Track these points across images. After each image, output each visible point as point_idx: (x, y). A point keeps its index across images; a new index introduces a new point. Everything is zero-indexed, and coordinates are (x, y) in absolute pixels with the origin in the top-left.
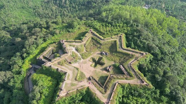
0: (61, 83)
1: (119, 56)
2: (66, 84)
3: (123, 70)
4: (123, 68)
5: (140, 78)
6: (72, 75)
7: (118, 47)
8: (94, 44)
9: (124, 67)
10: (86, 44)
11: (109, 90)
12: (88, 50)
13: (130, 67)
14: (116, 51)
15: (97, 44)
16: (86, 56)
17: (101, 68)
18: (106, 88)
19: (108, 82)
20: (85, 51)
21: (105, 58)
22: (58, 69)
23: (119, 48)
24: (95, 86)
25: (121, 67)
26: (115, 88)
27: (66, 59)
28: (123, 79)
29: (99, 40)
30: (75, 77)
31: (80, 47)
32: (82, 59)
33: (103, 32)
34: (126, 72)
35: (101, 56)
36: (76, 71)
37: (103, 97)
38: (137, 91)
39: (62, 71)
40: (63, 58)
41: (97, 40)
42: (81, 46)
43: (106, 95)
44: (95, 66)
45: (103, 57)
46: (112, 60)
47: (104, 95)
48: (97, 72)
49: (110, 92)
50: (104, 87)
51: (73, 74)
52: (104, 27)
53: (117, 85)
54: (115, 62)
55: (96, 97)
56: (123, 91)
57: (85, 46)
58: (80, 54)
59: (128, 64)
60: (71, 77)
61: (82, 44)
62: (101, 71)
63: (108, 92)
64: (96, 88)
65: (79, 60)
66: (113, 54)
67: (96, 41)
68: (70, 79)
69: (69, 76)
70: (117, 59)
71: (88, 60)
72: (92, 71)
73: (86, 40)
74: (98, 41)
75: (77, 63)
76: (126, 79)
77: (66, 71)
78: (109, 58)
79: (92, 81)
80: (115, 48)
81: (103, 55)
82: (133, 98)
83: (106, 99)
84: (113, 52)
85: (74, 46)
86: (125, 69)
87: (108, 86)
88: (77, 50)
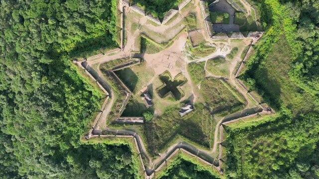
0: (143, 8)
1: (166, 132)
2: (139, 16)
3: (132, 118)
4: (134, 121)
5: (103, 134)
6: (155, 31)
7: (187, 141)
8: (223, 100)
9: (136, 123)
10: (226, 82)
11: (103, 77)
12: (210, 83)
13: (131, 132)
14: (181, 134)
15: (218, 106)
16: (193, 71)
17: (154, 87)
18: (108, 74)
19: (118, 83)
20: (209, 74)
21: (176, 105)
22: (177, 9)
23: (184, 143)
24: (118, 60)
25: (139, 120)
26: (101, 86)
27: (196, 29)
28: (113, 108)
29: (226, 114)
30: (148, 34)
31: (221, 66)
32: (190, 61)
33: (258, 140)
34: (125, 121)
35: (183, 99)
36: (160, 40)
37: (96, 62)
38: (87, 117)
39: (168, 15)
40: (202, 26)
41: (230, 110)
42: (223, 71)
43: (98, 68)
44: (164, 79)
45: (178, 102)
46: (165, 115)
47: (99, 66)
48: (149, 77)
49: (100, 76)
50: (112, 71)
51: (156, 33)
52: (276, 151)
53: (104, 92)
54: (158, 117)
55: (98, 52)
56: (96, 97)
57: (222, 78)
58: (205, 62)
59: (137, 133)
60: (151, 27)
61: (228, 74)
62: (149, 83)
63: (100, 74)
64: (113, 59)
65: (189, 55)
66: (178, 125)
67: (229, 108)
68: (148, 25)
69: (155, 25)
70: (162, 124)
71: (183, 71)
72: (155, 69)
73: (237, 88)
74: (226, 112)
75: (185, 50)
76: (111, 113)
77: (165, 22)
78: (170, 111)
79: (130, 59)
80: (190, 136)
81: (183, 104)
82: (82, 105)
83: (90, 65)
84: (182, 125)
85: (231, 56)
86: (132, 124)
87: (110, 79)
88: (217, 59)
